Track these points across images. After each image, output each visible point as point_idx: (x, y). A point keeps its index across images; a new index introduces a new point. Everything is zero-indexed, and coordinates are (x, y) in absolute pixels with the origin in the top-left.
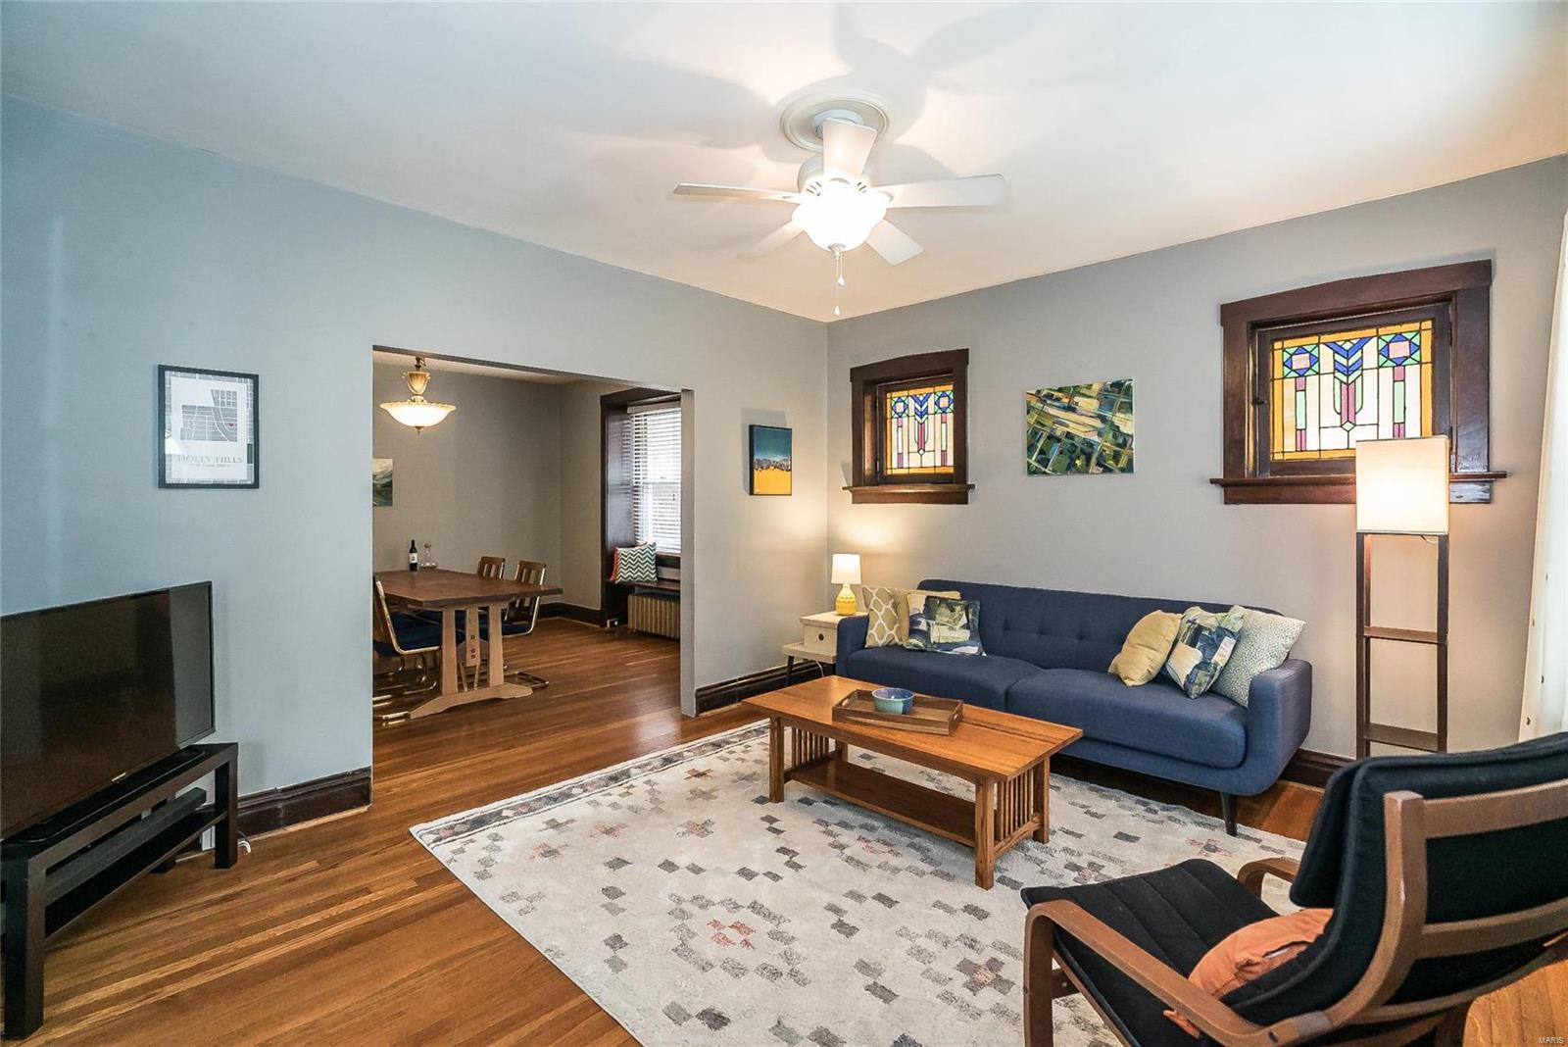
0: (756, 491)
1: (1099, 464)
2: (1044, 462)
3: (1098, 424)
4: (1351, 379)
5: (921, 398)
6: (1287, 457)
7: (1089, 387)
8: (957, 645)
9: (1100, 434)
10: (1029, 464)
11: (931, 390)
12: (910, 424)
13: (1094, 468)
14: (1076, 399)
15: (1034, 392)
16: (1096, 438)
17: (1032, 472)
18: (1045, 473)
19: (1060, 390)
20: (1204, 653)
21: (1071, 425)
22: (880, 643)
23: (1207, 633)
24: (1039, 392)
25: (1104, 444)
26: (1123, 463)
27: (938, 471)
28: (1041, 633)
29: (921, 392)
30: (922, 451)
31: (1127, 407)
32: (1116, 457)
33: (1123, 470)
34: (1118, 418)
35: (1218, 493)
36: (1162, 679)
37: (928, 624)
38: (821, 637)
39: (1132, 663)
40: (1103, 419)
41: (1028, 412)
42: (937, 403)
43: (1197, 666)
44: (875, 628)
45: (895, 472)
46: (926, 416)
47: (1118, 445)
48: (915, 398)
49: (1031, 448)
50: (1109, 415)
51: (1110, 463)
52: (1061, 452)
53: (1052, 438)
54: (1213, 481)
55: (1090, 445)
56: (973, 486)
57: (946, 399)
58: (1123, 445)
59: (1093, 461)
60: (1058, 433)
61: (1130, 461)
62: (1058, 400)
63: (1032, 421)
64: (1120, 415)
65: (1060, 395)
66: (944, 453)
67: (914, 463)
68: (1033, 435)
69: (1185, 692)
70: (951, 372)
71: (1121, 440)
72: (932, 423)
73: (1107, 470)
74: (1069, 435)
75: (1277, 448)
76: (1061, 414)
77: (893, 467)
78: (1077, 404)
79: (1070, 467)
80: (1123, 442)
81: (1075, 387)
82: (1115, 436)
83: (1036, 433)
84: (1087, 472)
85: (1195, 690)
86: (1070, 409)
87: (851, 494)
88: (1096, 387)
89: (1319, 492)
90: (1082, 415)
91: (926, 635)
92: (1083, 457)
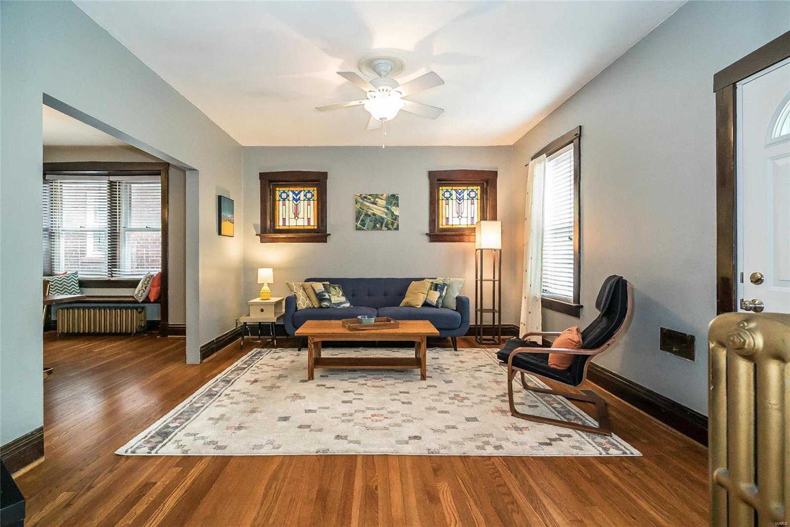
0: (223, 233)
1: (386, 226)
2: (363, 225)
3: (385, 210)
4: (461, 202)
5: (296, 192)
6: (444, 227)
7: (382, 195)
8: (342, 303)
9: (386, 215)
10: (357, 226)
11: (302, 189)
12: (290, 204)
13: (384, 228)
14: (377, 200)
15: (359, 195)
16: (385, 216)
17: (358, 229)
18: (363, 229)
19: (370, 195)
20: (440, 292)
21: (375, 210)
22: (304, 307)
23: (439, 286)
24: (361, 195)
25: (388, 218)
26: (395, 226)
27: (305, 228)
28: (369, 295)
29: (297, 190)
30: (296, 218)
31: (397, 205)
32: (393, 224)
33: (395, 229)
34: (393, 209)
35: (427, 238)
36: (426, 304)
37: (329, 295)
38: (262, 310)
39: (417, 300)
40: (388, 209)
41: (356, 203)
42: (305, 195)
43: (439, 297)
44: (301, 301)
45: (281, 228)
46: (299, 201)
47: (393, 219)
48: (293, 192)
49: (357, 219)
50: (390, 207)
51: (390, 226)
52: (371, 221)
53: (367, 215)
54: (427, 234)
55: (383, 219)
56: (330, 235)
57: (310, 194)
58: (395, 219)
59: (384, 225)
60: (369, 213)
61: (398, 225)
62: (370, 199)
63: (358, 207)
64: (394, 207)
65: (370, 197)
66: (309, 219)
67: (292, 223)
68: (358, 214)
69: (437, 307)
70: (318, 181)
71: (394, 217)
72: (302, 205)
73: (389, 229)
74: (374, 214)
75: (440, 224)
76: (370, 205)
77: (280, 225)
78: (377, 201)
79: (374, 227)
80: (395, 218)
81: (376, 195)
82: (392, 216)
83: (360, 213)
84: (381, 230)
85: (440, 305)
86: (374, 203)
87: (260, 238)
88: (385, 196)
89: (457, 238)
90: (379, 206)
91: (329, 300)
92: (379, 223)
